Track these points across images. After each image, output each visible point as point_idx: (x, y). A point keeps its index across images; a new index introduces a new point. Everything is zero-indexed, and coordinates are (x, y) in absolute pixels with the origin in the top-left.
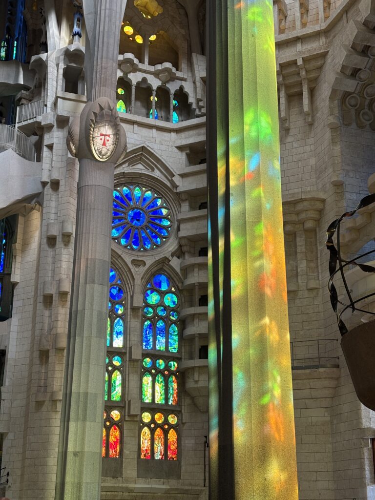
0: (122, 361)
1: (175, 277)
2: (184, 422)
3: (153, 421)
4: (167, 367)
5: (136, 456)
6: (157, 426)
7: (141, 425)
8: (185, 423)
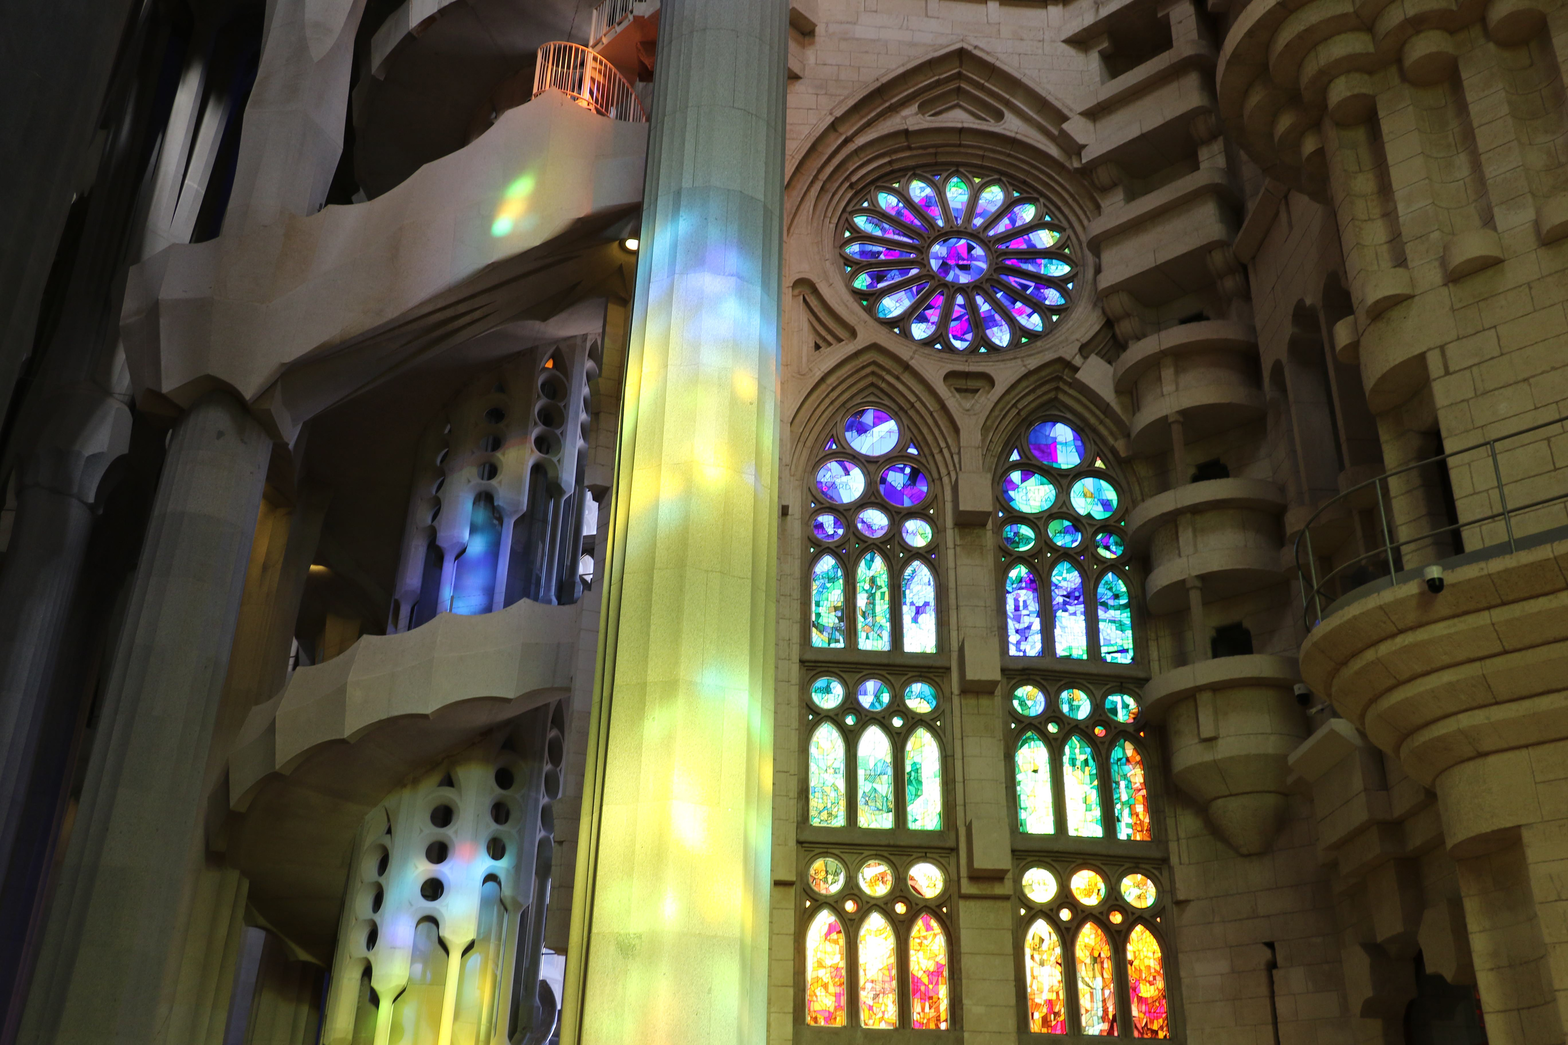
0: (936, 697)
1: (1102, 422)
2: (1181, 896)
3: (1065, 898)
4: (1101, 716)
5: (1011, 1024)
6: (1083, 915)
7: (1023, 912)
8: (1187, 902)
